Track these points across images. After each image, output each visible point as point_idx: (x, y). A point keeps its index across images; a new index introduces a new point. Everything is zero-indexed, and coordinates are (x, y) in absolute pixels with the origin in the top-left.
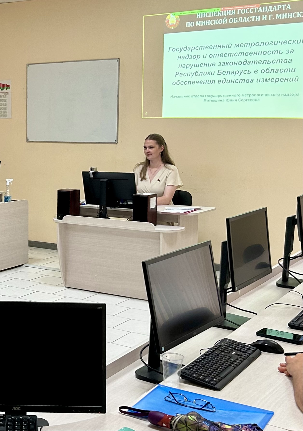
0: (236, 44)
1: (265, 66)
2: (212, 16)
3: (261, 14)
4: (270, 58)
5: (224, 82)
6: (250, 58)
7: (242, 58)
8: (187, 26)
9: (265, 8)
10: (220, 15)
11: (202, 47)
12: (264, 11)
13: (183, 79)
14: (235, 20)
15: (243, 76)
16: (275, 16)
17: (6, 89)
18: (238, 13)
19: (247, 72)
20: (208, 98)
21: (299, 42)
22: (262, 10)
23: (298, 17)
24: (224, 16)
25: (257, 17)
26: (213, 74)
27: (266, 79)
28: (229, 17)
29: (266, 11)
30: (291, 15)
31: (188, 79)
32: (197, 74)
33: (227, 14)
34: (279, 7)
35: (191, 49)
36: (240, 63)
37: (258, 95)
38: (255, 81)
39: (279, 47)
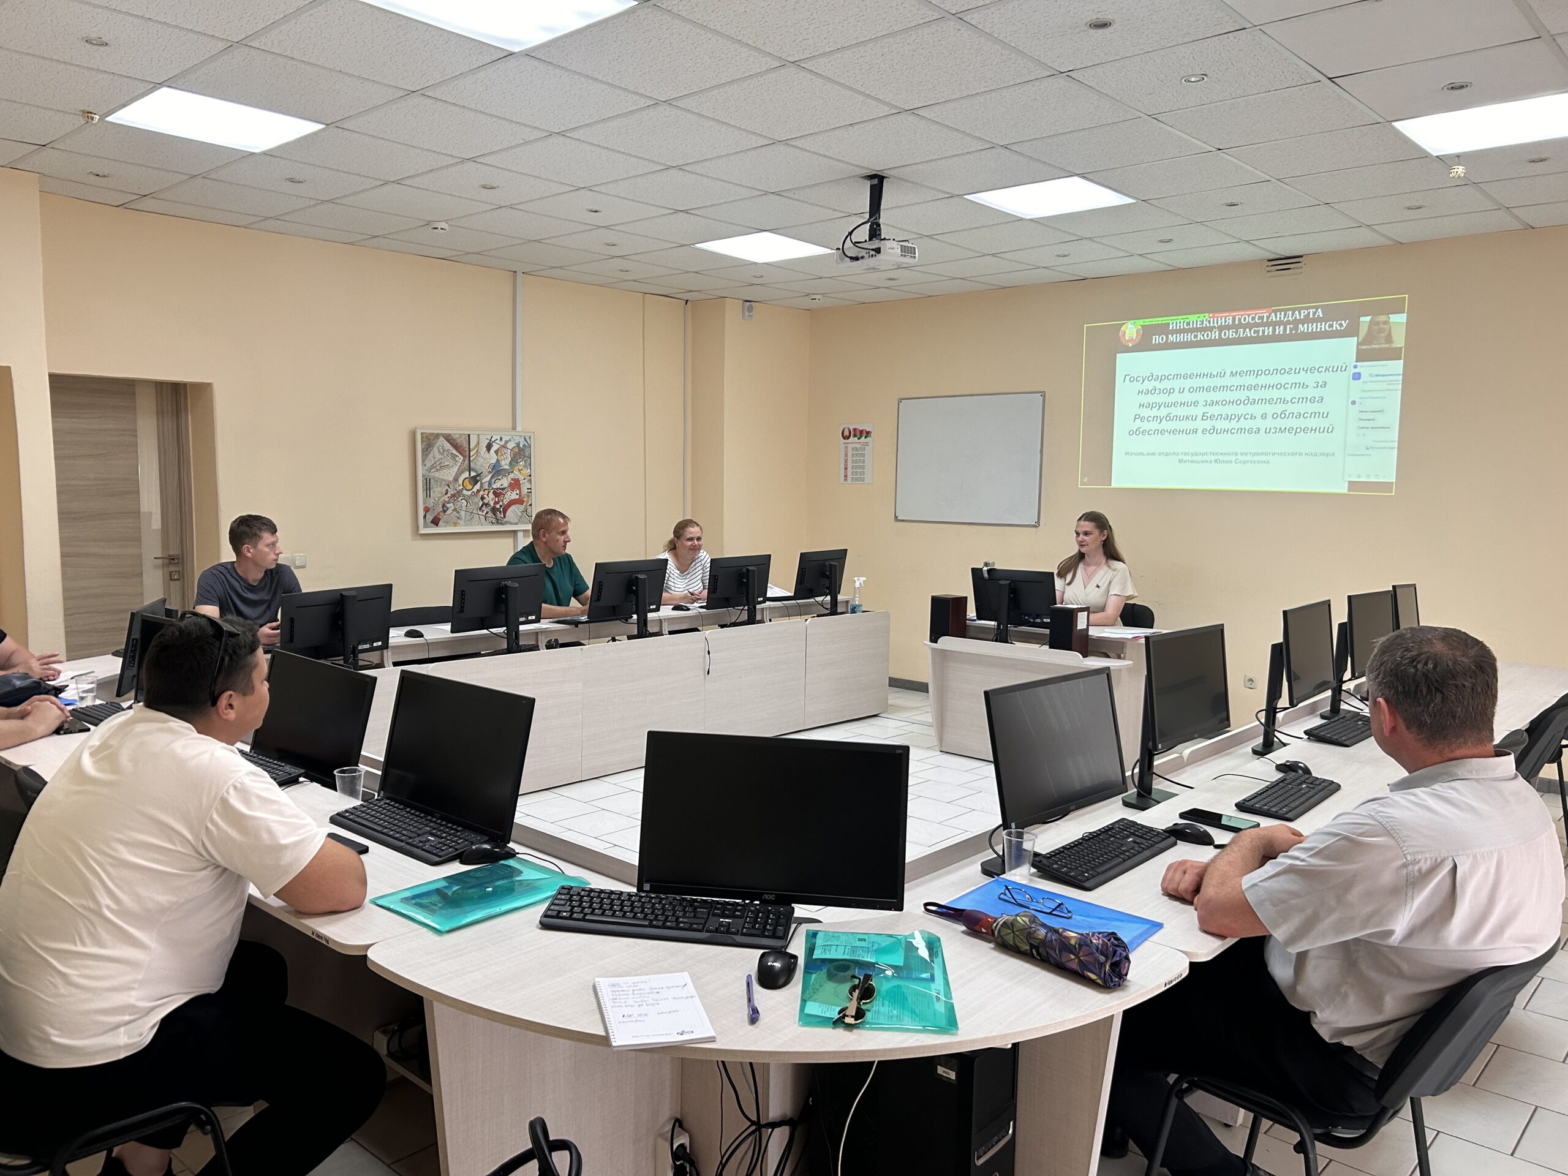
0: (1232, 372)
1: (1279, 408)
2: (1195, 326)
3: (1274, 324)
4: (1288, 394)
5: (1212, 431)
6: (1254, 395)
7: (1242, 395)
8: (1154, 342)
9: (1280, 314)
10: (1208, 325)
11: (1177, 376)
12: (1278, 319)
13: (1146, 426)
14: (1231, 333)
15: (1244, 424)
16: (1296, 328)
17: (865, 438)
18: (1237, 323)
19: (1249, 417)
20: (1186, 458)
21: (1335, 369)
22: (1276, 317)
23: (1334, 329)
24: (1214, 327)
25: (1267, 328)
26: (1194, 418)
27: (1280, 429)
28: (1221, 328)
29: (1282, 319)
30: (1323, 327)
31: (1154, 425)
32: (1168, 419)
33: (1219, 324)
34: (1304, 313)
35: (1160, 379)
36: (1238, 402)
37: (1266, 454)
38: (1262, 430)
39: (1303, 377)
